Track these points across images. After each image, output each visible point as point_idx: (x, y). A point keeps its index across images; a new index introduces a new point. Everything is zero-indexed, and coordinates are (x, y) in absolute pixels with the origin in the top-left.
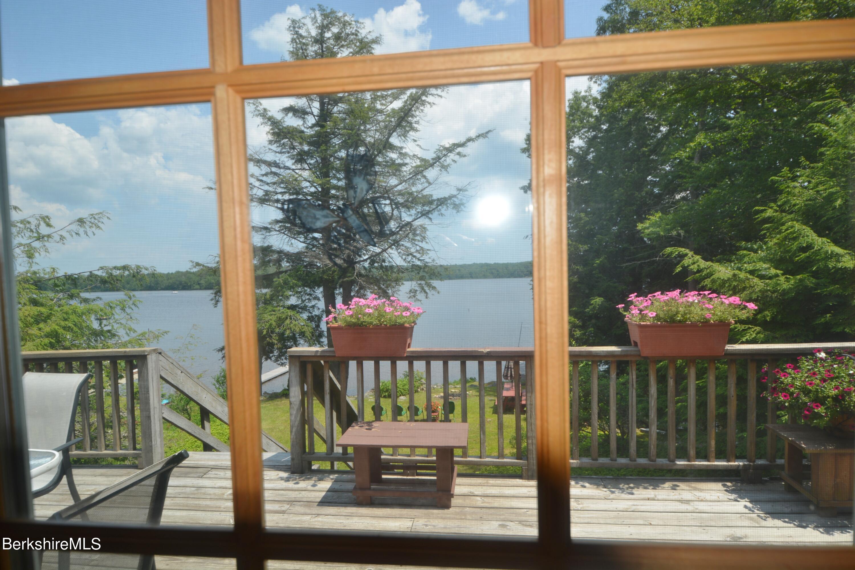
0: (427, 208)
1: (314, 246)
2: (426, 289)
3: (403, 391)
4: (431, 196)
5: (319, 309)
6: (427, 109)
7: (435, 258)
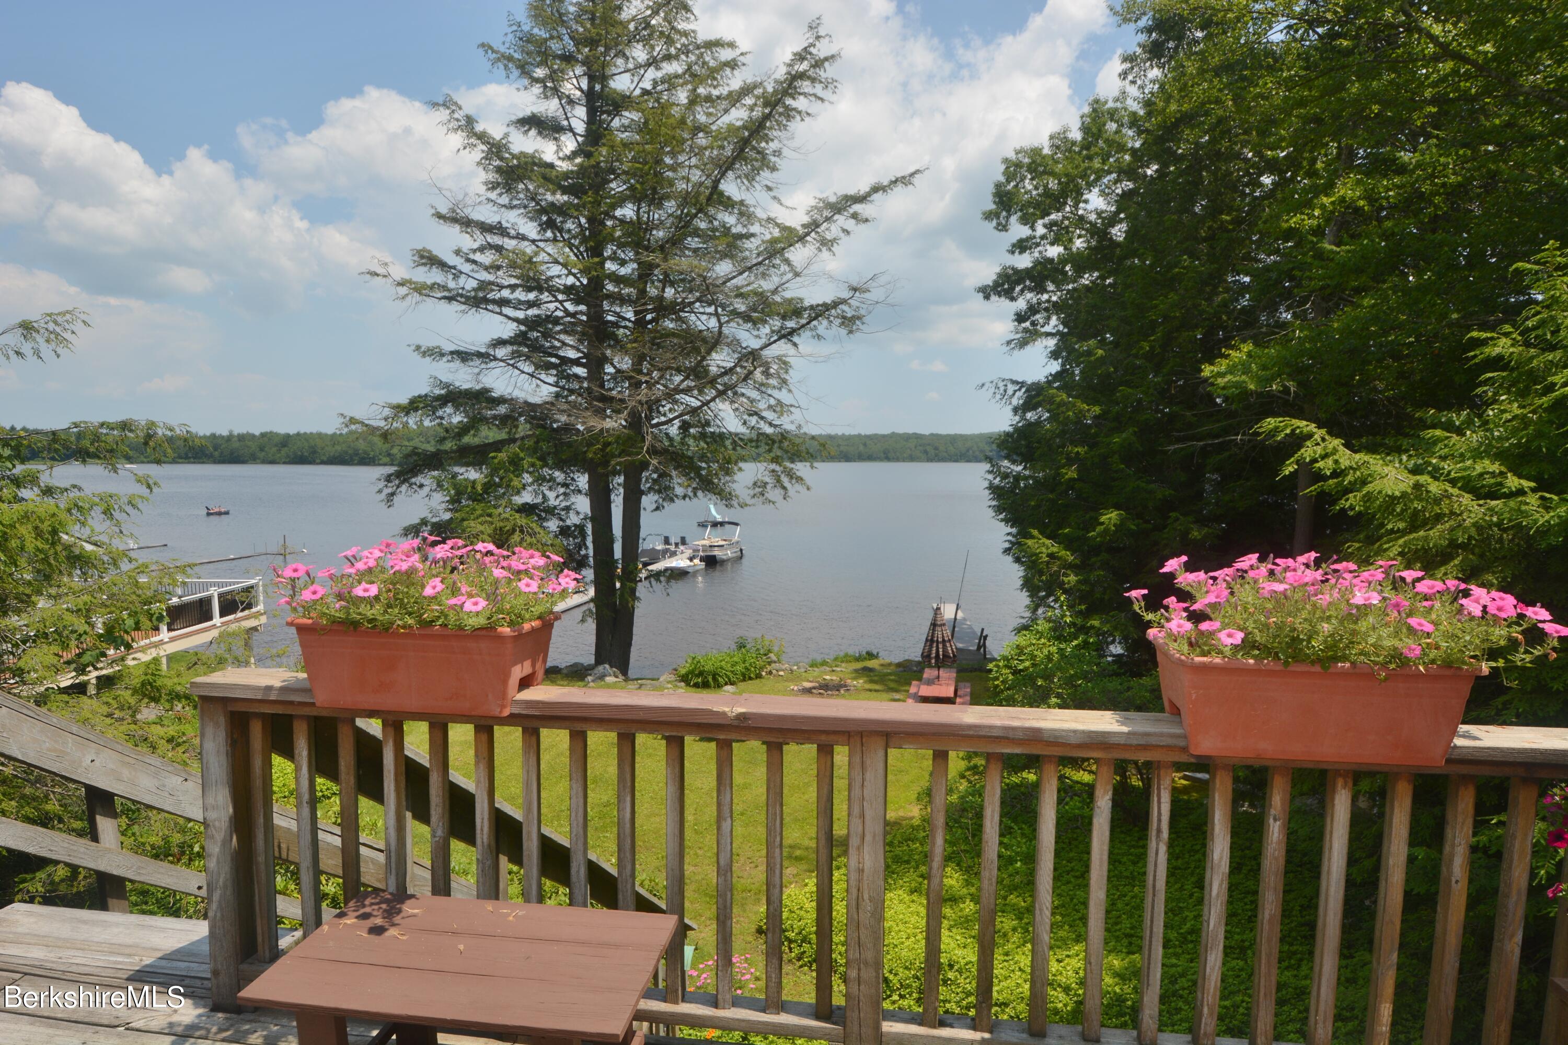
0: (791, 324)
1: (571, 392)
2: (785, 480)
3: (731, 675)
4: (801, 300)
5: (578, 513)
6: (796, 126)
7: (802, 423)
